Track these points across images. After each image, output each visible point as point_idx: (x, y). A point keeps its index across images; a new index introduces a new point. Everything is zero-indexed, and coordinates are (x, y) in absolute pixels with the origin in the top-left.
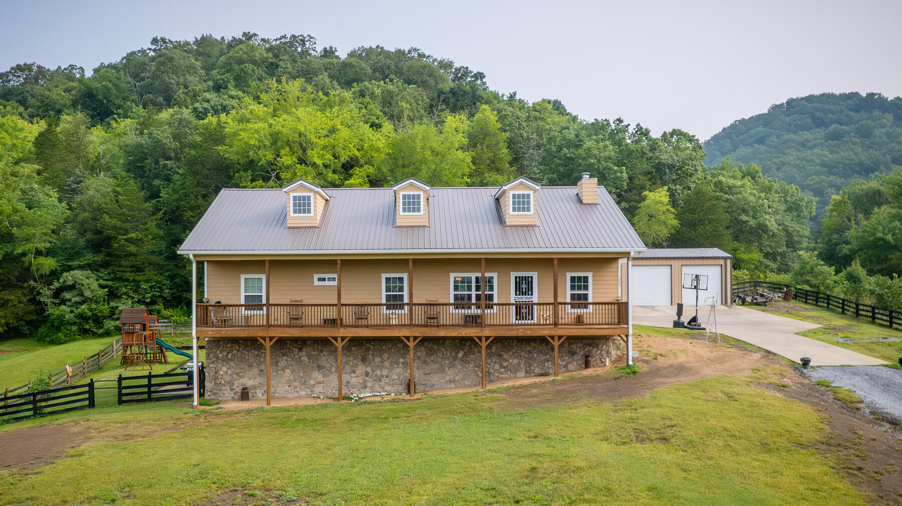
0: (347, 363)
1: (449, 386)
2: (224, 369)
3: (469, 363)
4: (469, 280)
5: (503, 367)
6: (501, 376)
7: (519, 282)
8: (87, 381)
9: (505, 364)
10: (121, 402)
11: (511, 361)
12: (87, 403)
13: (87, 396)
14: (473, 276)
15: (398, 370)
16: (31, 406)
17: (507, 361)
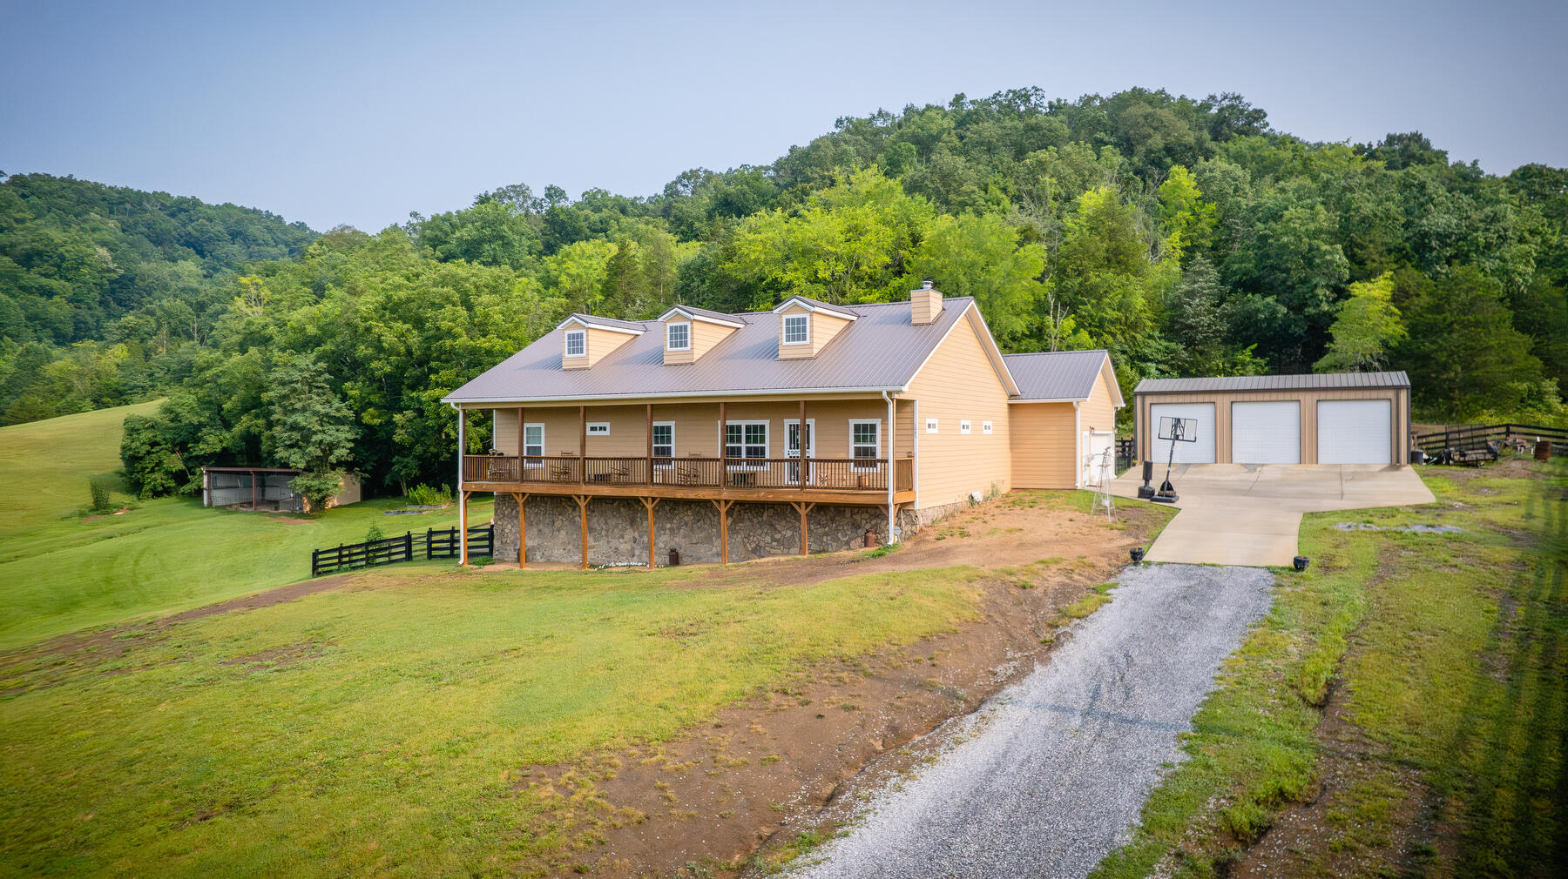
0: (616, 526)
1: (716, 560)
2: (509, 526)
3: (738, 533)
4: (739, 428)
5: (777, 541)
6: (773, 551)
7: (794, 431)
8: (404, 533)
9: (778, 536)
10: (430, 557)
11: (784, 533)
12: (403, 556)
13: (403, 549)
14: (743, 423)
15: (664, 538)
16: (364, 556)
17: (780, 532)
